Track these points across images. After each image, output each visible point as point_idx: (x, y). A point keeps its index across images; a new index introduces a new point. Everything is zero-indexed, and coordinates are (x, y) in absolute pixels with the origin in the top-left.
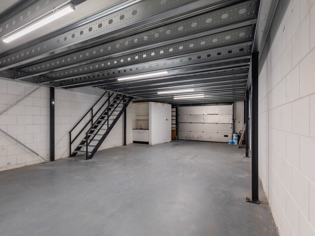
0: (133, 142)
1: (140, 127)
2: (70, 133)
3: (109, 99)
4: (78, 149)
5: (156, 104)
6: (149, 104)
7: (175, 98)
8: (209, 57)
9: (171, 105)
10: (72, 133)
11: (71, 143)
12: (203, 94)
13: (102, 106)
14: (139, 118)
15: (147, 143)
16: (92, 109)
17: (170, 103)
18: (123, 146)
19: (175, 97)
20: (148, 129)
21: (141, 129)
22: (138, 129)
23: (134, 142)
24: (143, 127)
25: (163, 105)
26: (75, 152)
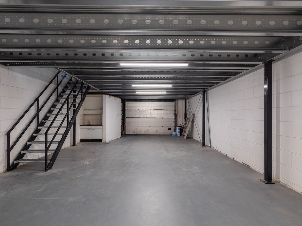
0: (80, 141)
1: (88, 123)
2: (8, 134)
3: (57, 88)
4: (20, 156)
5: (110, 97)
6: (102, 97)
7: (137, 93)
8: (228, 57)
9: (121, 99)
10: (11, 134)
11: (9, 149)
12: (166, 91)
13: (50, 96)
14: (86, 112)
15: (101, 141)
16: (37, 99)
17: (120, 98)
18: (71, 146)
19: (137, 91)
20: (101, 125)
21: (89, 125)
22: (86, 125)
23: (82, 141)
24: (91, 123)
25: (115, 99)
26: (15, 162)
